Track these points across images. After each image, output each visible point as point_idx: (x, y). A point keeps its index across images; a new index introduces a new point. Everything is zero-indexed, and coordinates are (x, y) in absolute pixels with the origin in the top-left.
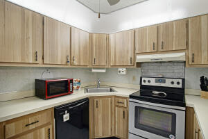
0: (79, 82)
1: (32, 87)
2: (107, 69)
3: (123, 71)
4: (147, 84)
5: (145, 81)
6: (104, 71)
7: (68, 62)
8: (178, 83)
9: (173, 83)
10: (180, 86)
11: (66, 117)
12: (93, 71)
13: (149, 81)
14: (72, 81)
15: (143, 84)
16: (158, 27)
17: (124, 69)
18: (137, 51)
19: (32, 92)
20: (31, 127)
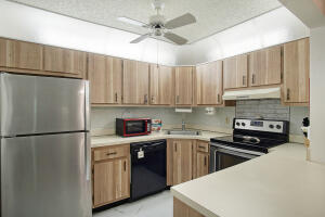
0: (160, 124)
1: (113, 125)
2: (193, 109)
3: (211, 110)
4: (241, 127)
5: (238, 124)
6: (190, 111)
7: (146, 101)
8: (278, 127)
9: (271, 126)
10: (280, 131)
11: (141, 154)
12: (177, 110)
13: (243, 124)
14: (149, 121)
15: (236, 127)
16: (248, 56)
17: (212, 109)
18: (225, 87)
19: (113, 131)
20: (111, 157)
